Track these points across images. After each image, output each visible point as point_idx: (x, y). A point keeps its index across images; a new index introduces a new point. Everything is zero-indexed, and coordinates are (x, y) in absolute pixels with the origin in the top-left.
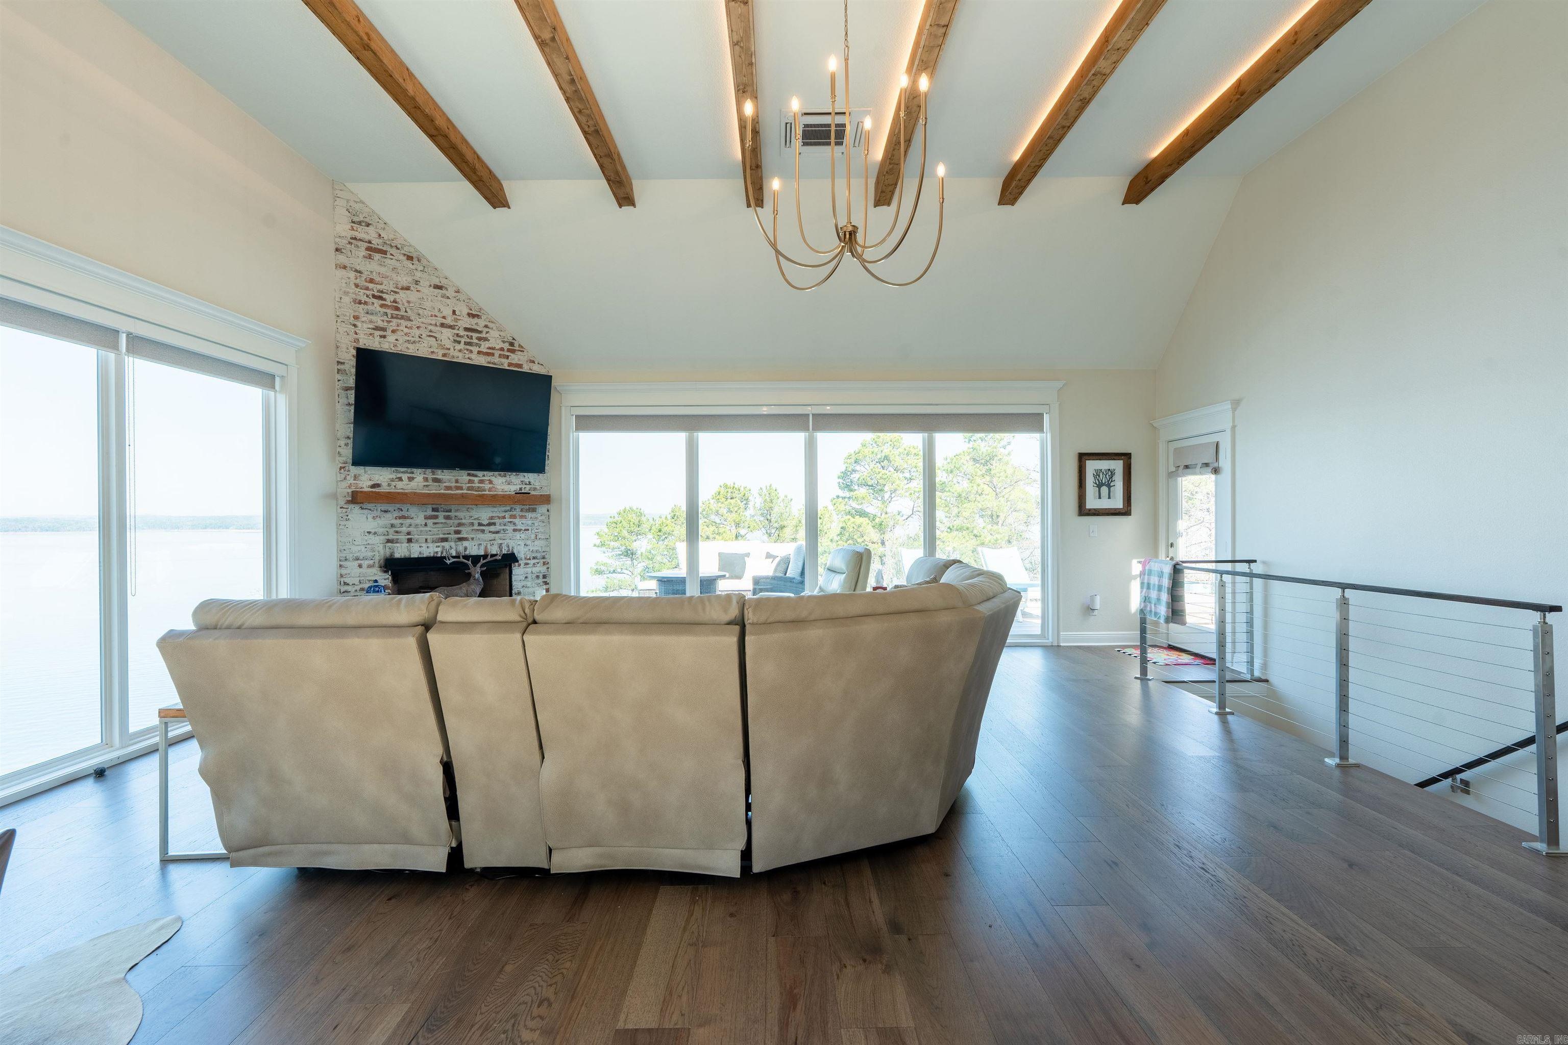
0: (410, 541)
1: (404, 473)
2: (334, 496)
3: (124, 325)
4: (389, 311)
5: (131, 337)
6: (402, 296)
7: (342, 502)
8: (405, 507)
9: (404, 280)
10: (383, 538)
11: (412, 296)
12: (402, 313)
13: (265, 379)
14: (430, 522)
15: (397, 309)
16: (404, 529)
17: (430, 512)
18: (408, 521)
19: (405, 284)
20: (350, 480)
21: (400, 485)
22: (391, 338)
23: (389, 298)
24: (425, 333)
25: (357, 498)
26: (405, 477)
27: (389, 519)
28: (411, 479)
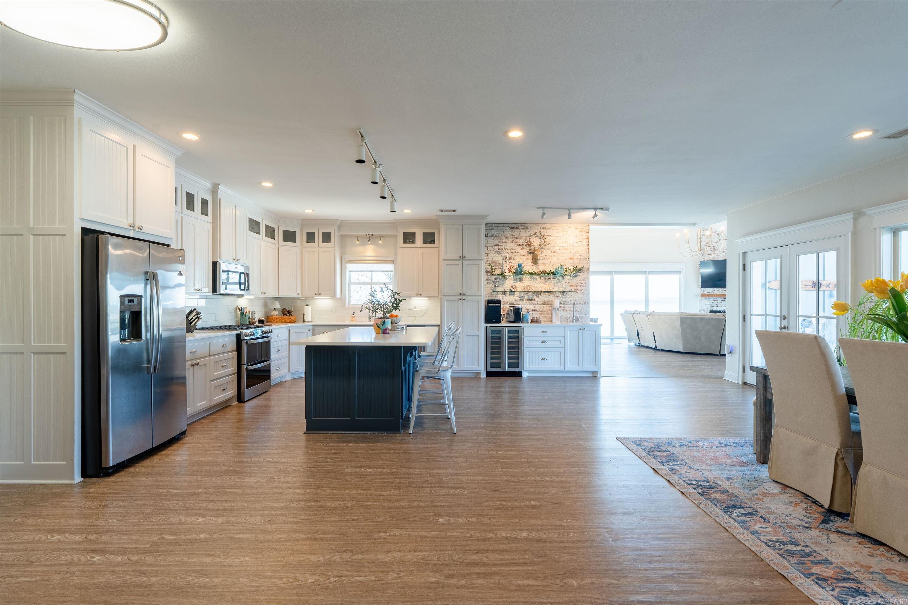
0: (717, 306)
1: (716, 289)
2: (698, 295)
3: (648, 271)
4: (712, 249)
5: (649, 272)
6: (716, 244)
7: (700, 297)
8: (716, 298)
9: (716, 240)
10: (710, 306)
11: (718, 244)
12: (716, 249)
13: (680, 272)
14: (723, 302)
15: (714, 248)
16: (716, 303)
17: (723, 299)
18: (717, 301)
19: (716, 241)
20: (702, 291)
21: (715, 292)
22: (713, 256)
23: (712, 246)
24: (722, 252)
25: (703, 296)
26: (716, 290)
27: (711, 301)
28: (717, 291)
